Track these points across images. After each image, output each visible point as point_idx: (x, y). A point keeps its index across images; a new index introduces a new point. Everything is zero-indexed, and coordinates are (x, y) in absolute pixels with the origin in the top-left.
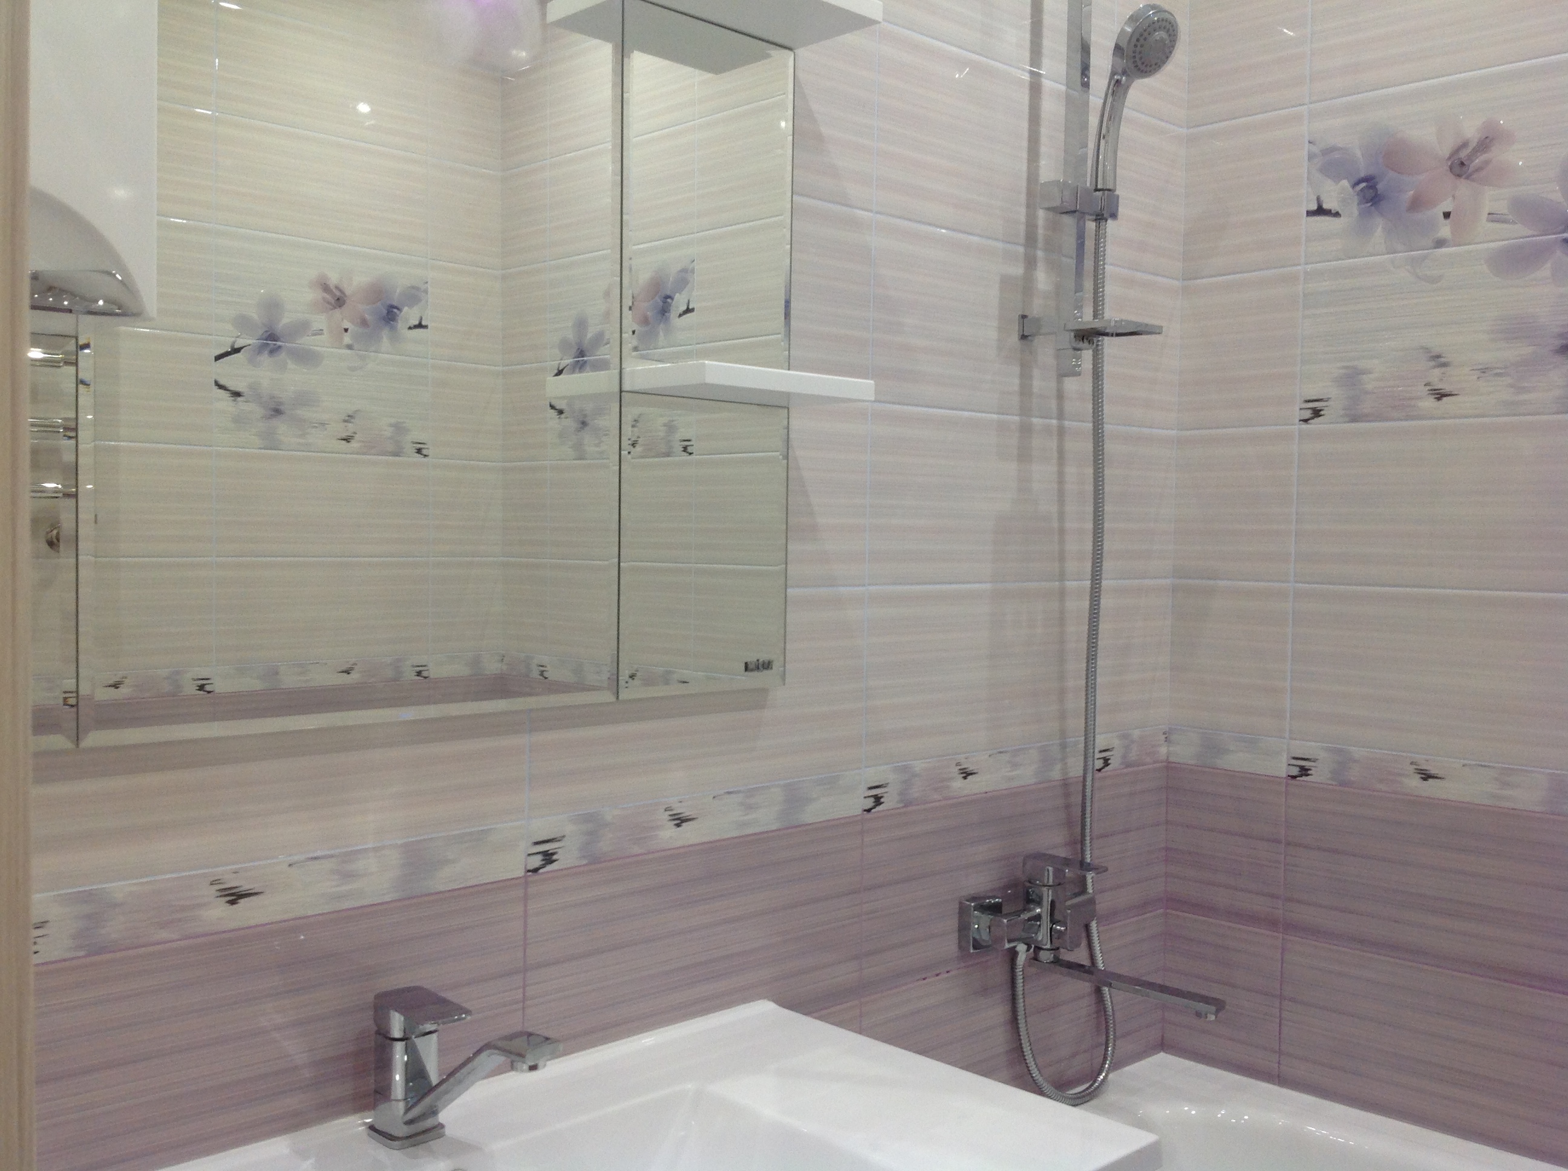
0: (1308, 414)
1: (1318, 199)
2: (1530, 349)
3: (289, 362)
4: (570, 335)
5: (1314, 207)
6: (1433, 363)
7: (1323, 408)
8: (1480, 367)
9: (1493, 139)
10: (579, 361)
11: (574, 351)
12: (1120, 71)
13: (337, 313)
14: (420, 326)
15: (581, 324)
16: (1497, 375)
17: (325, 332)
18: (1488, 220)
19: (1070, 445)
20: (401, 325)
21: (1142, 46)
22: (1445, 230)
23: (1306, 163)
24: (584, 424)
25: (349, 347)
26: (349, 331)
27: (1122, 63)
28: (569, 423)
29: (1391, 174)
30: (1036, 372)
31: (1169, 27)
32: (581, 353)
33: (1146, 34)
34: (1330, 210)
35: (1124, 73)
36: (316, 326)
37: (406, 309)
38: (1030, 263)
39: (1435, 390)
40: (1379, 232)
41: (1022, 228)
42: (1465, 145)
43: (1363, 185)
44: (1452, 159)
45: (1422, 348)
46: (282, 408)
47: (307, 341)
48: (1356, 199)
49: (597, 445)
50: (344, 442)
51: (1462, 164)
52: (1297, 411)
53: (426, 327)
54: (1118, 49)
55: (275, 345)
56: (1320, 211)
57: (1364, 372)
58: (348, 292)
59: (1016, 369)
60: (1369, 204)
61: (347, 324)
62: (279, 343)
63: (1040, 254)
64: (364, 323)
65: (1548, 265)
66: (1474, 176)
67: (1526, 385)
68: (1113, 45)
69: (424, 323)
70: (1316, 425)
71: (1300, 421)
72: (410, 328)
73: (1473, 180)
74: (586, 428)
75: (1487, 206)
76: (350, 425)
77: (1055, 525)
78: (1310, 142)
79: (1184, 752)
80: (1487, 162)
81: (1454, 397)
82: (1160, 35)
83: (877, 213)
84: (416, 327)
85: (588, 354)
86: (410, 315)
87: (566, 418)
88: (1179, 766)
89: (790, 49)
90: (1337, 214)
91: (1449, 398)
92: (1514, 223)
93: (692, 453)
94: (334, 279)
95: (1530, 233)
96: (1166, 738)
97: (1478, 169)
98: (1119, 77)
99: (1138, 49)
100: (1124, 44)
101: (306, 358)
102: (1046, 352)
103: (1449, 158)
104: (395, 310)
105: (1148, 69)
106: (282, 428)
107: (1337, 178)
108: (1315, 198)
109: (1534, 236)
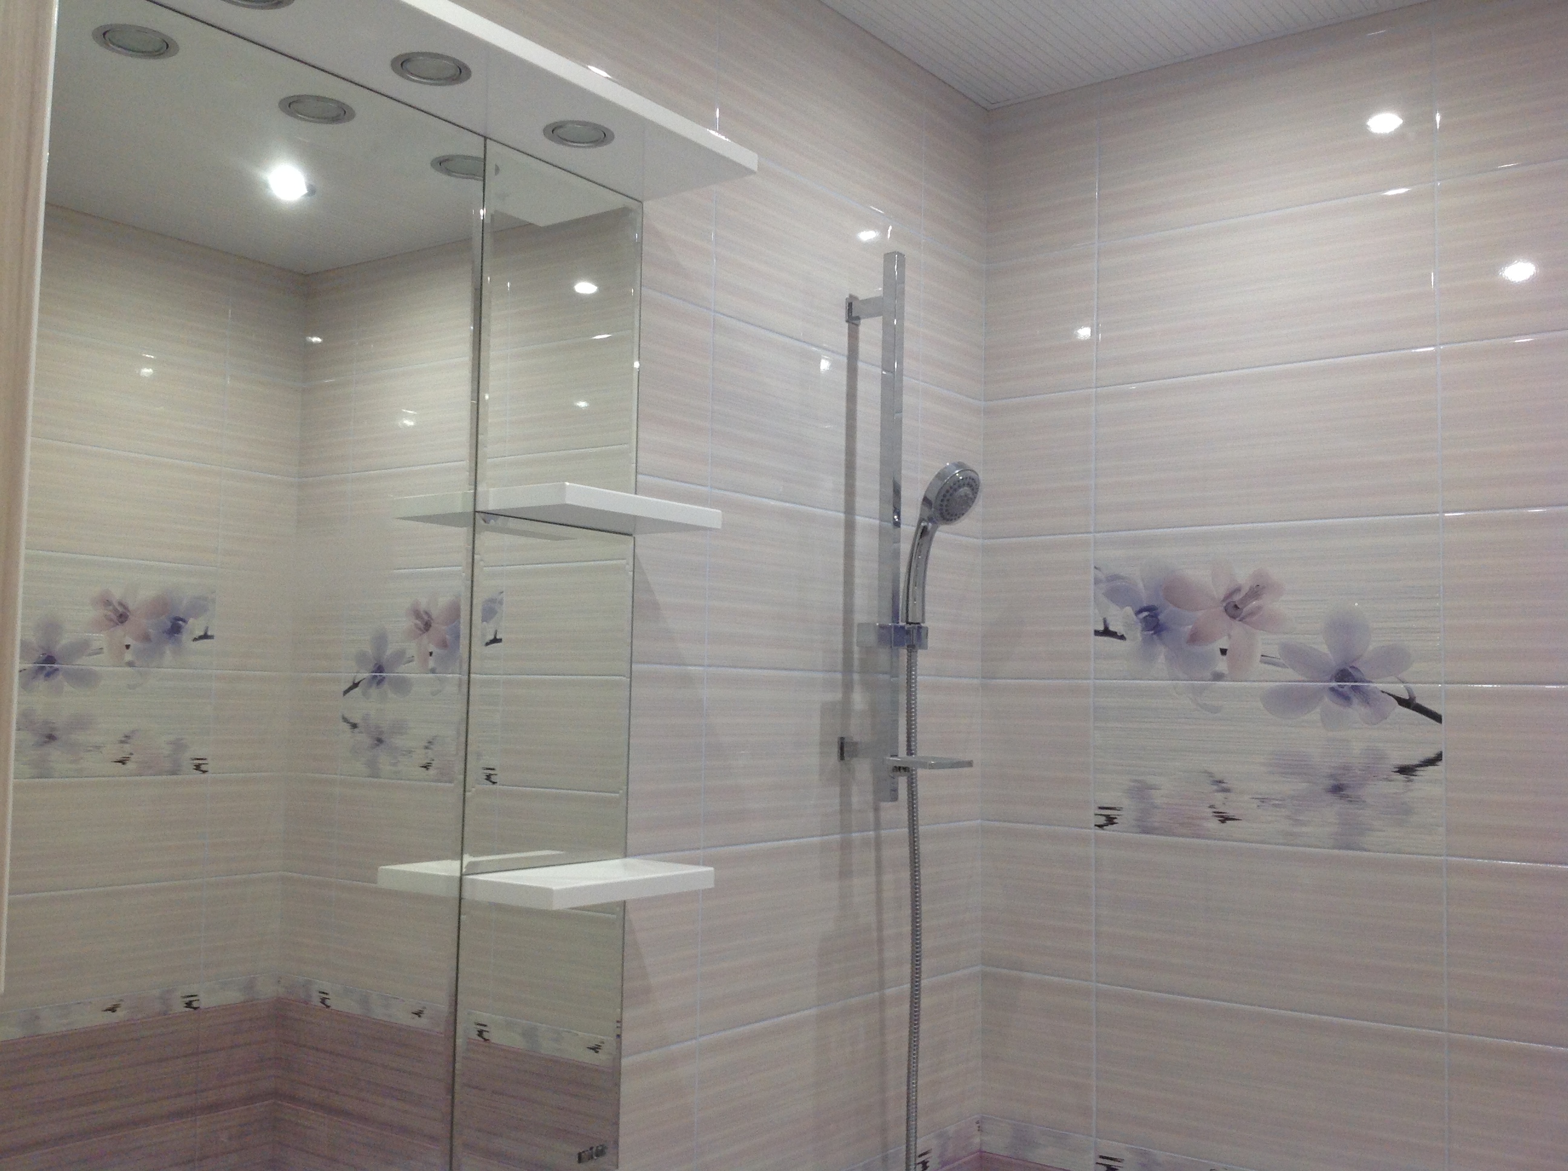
0: (1102, 820)
1: (1105, 621)
2: (1305, 785)
3: (66, 684)
4: (368, 649)
5: (1101, 628)
6: (1215, 787)
7: (1116, 816)
8: (1260, 797)
9: (1264, 587)
10: (376, 676)
11: (371, 667)
12: (926, 518)
13: (119, 631)
14: (205, 636)
15: (380, 640)
16: (1275, 805)
17: (105, 650)
18: (1261, 661)
19: (887, 853)
20: (185, 637)
21: (948, 500)
22: (1222, 665)
23: (1092, 586)
24: (380, 741)
25: (130, 664)
26: (131, 648)
27: (928, 512)
28: (363, 738)
29: (1171, 607)
30: (855, 789)
31: (973, 484)
32: (380, 669)
33: (951, 491)
34: (1116, 633)
35: (930, 519)
36: (96, 645)
37: (191, 621)
38: (848, 687)
39: (1218, 813)
40: (1161, 659)
41: (840, 656)
42: (1238, 590)
43: (1145, 614)
44: (1228, 601)
45: (1206, 772)
46: (55, 733)
47: (84, 662)
48: (1139, 627)
49: (394, 765)
50: (120, 764)
51: (1236, 607)
52: (1092, 817)
53: (211, 637)
54: (926, 501)
55: (51, 667)
56: (1107, 632)
57: (1151, 787)
58: (131, 607)
59: (836, 790)
60: (1152, 632)
61: (128, 641)
62: (55, 666)
63: (856, 677)
64: (146, 638)
65: (1318, 710)
66: (1247, 620)
67: (1301, 818)
68: (920, 499)
69: (209, 633)
70: (1109, 832)
71: (1096, 825)
72: (195, 639)
73: (1246, 623)
74: (382, 746)
75: (1260, 649)
76: (127, 746)
77: (875, 934)
78: (1095, 568)
79: (997, 1143)
80: (1259, 608)
81: (1235, 822)
82: (965, 490)
83: (710, 666)
84: (201, 638)
85: (386, 670)
86: (195, 626)
87: (361, 732)
88: (991, 1155)
89: (630, 535)
90: (1122, 637)
91: (1232, 822)
92: (1283, 666)
93: (496, 783)
94: (117, 594)
95: (1300, 678)
96: (979, 1127)
97: (1252, 614)
98: (926, 524)
99: (945, 503)
100: (932, 497)
101: (84, 679)
102: (863, 769)
103: (1224, 600)
104: (180, 622)
105: (953, 518)
106: (56, 755)
107: (1122, 604)
108: (1101, 619)
109: (1304, 681)
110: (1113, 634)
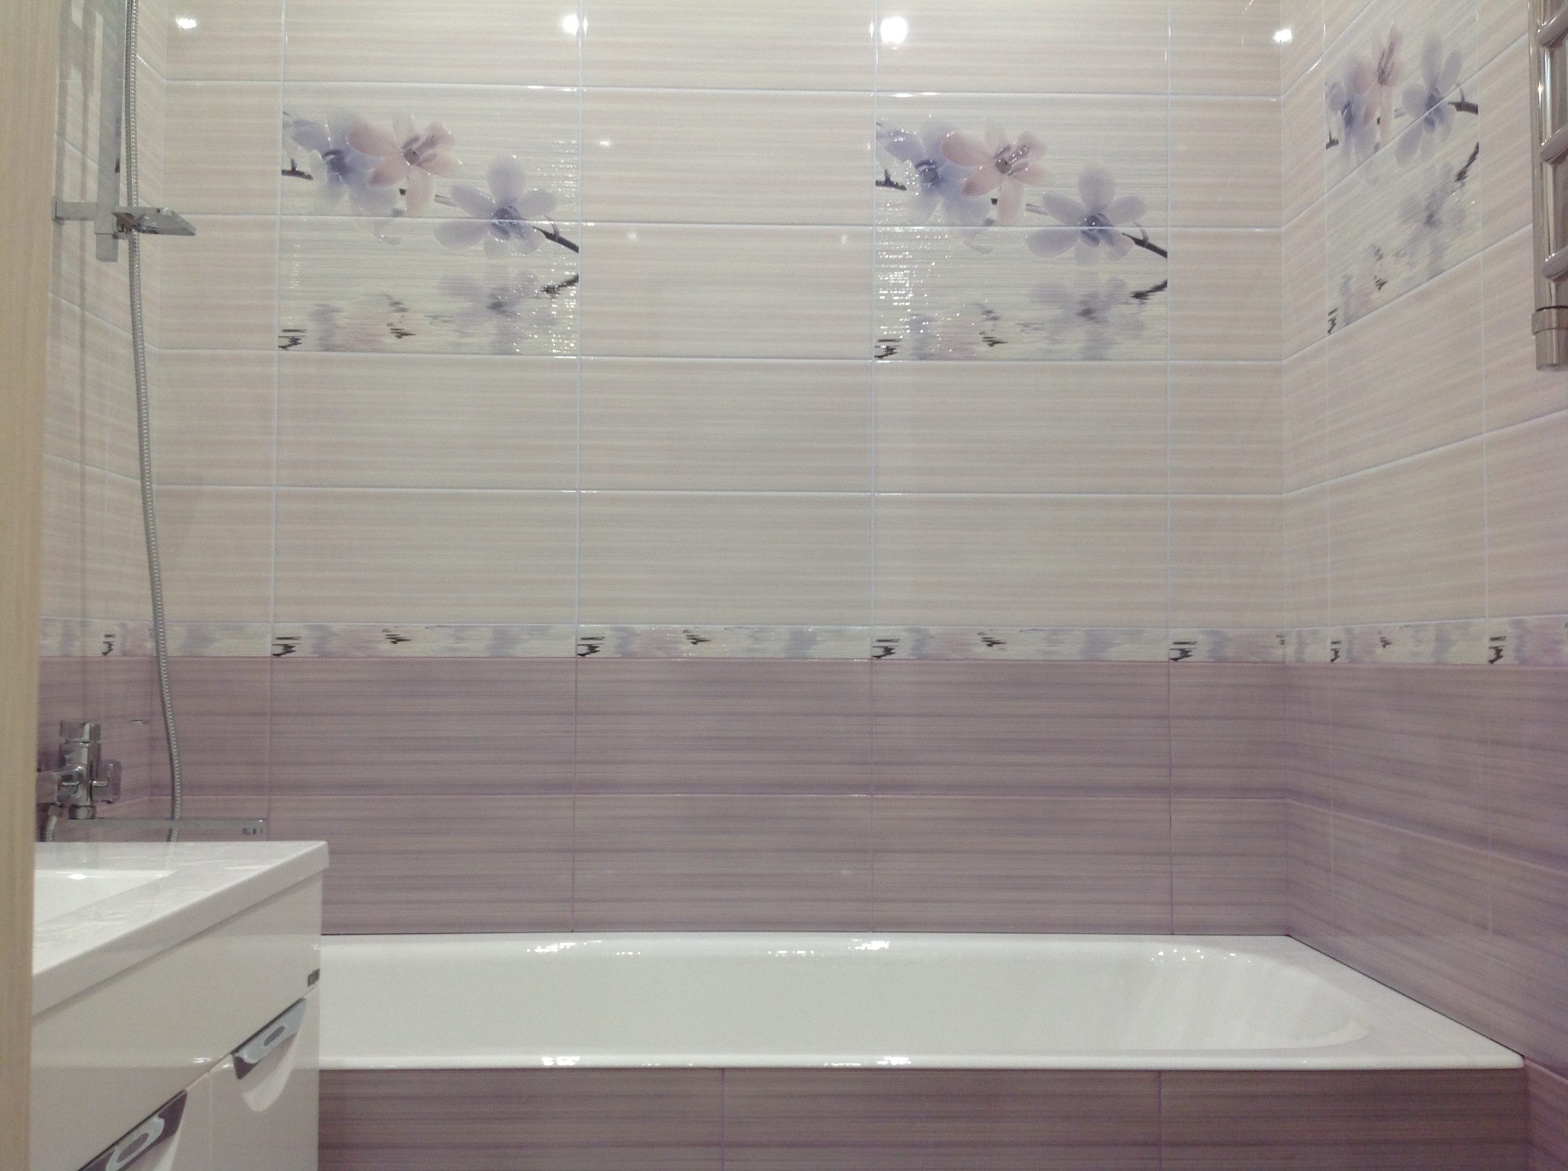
110: (300, 174)
